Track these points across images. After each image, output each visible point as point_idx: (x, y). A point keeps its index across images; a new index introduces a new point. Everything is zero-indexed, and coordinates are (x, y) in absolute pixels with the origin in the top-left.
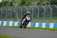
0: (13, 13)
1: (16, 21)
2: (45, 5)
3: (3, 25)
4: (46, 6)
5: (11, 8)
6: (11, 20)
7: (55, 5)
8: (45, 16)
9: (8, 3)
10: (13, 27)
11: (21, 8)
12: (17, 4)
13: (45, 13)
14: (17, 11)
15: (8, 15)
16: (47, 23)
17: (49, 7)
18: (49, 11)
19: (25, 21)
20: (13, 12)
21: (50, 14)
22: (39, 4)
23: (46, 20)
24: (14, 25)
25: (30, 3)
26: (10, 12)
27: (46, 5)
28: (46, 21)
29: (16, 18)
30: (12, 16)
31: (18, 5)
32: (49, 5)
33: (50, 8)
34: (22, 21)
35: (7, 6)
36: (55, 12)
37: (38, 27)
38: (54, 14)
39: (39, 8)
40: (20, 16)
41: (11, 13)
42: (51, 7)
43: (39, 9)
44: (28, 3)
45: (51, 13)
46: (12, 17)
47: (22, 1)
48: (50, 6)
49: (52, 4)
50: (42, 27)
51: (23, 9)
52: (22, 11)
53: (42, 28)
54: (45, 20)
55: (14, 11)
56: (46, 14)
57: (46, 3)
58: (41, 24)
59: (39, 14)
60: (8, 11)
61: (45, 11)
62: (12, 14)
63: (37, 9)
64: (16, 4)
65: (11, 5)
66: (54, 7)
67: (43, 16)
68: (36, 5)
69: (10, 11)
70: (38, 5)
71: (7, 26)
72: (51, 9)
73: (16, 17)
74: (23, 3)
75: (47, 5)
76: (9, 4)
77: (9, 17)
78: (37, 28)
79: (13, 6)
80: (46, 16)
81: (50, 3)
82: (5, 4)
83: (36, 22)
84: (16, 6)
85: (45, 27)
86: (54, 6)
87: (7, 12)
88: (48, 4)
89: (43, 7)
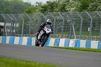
0: (67, 24)
1: (71, 39)
3: (49, 45)
5: (62, 15)
6: (62, 36)
9: (57, 6)
10: (65, 48)
11: (80, 16)
12: (74, 8)
14: (74, 21)
15: (58, 27)
19: (43, 34)
20: (66, 22)
24: (68, 45)
25: (97, 7)
26: (60, 23)
29: (72, 33)
30: (64, 29)
31: (75, 10)
34: (38, 35)
35: (56, 11)
40: (78, 29)
41: (63, 23)
44: (93, 6)
46: (64, 31)
47: (82, 3)
51: (85, 17)
52: (82, 21)
55: (69, 20)
60: (57, 21)
62: (65, 26)
64: (72, 9)
65: (63, 9)
69: (61, 21)
71: (55, 47)
73: (72, 31)
74: (84, 7)
76: (59, 8)
77: (60, 31)
79: (67, 11)
82: (52, 7)
84: (71, 11)
87: (55, 21)
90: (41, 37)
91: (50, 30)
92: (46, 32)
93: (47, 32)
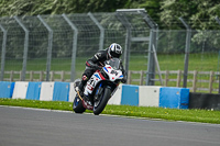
2: (49, 12)
4: (54, 18)
7: (89, 14)
8: (49, 56)
13: (51, 45)
16: (60, 81)
17: (66, 23)
18: (65, 35)
19: (100, 83)
21: (72, 47)
22: (27, 9)
23: (54, 69)
27: (53, 13)
28: (56, 77)
32: (67, 13)
33: (70, 24)
34: (84, 83)
36: (88, 42)
37: (23, 96)
38: (87, 48)
39: (26, 24)
42: (73, 22)
43: (29, 29)
45: (75, 43)
48: (70, 18)
49: (77, 10)
50: (41, 99)
53: (39, 102)
54: (51, 73)
56: (56, 48)
57: (54, 7)
58: (36, 85)
59: (30, 49)
61: (50, 37)
63: (21, 29)
66: (86, 22)
67: (45, 54)
68: (16, 13)
70: (22, 14)
72: (74, 27)
75: (58, 13)
78: (19, 103)
80: (54, 55)
81: (72, 6)
83: (16, 78)
85: (51, 99)
86: (84, 18)
88: (60, 10)
89: (44, 21)
90: (94, 90)
91: (120, 73)
92: (108, 77)
93: (112, 77)
